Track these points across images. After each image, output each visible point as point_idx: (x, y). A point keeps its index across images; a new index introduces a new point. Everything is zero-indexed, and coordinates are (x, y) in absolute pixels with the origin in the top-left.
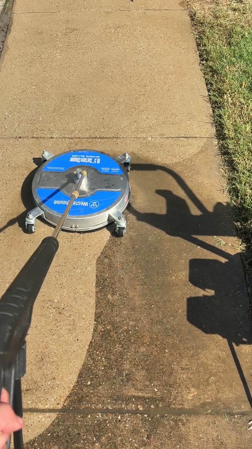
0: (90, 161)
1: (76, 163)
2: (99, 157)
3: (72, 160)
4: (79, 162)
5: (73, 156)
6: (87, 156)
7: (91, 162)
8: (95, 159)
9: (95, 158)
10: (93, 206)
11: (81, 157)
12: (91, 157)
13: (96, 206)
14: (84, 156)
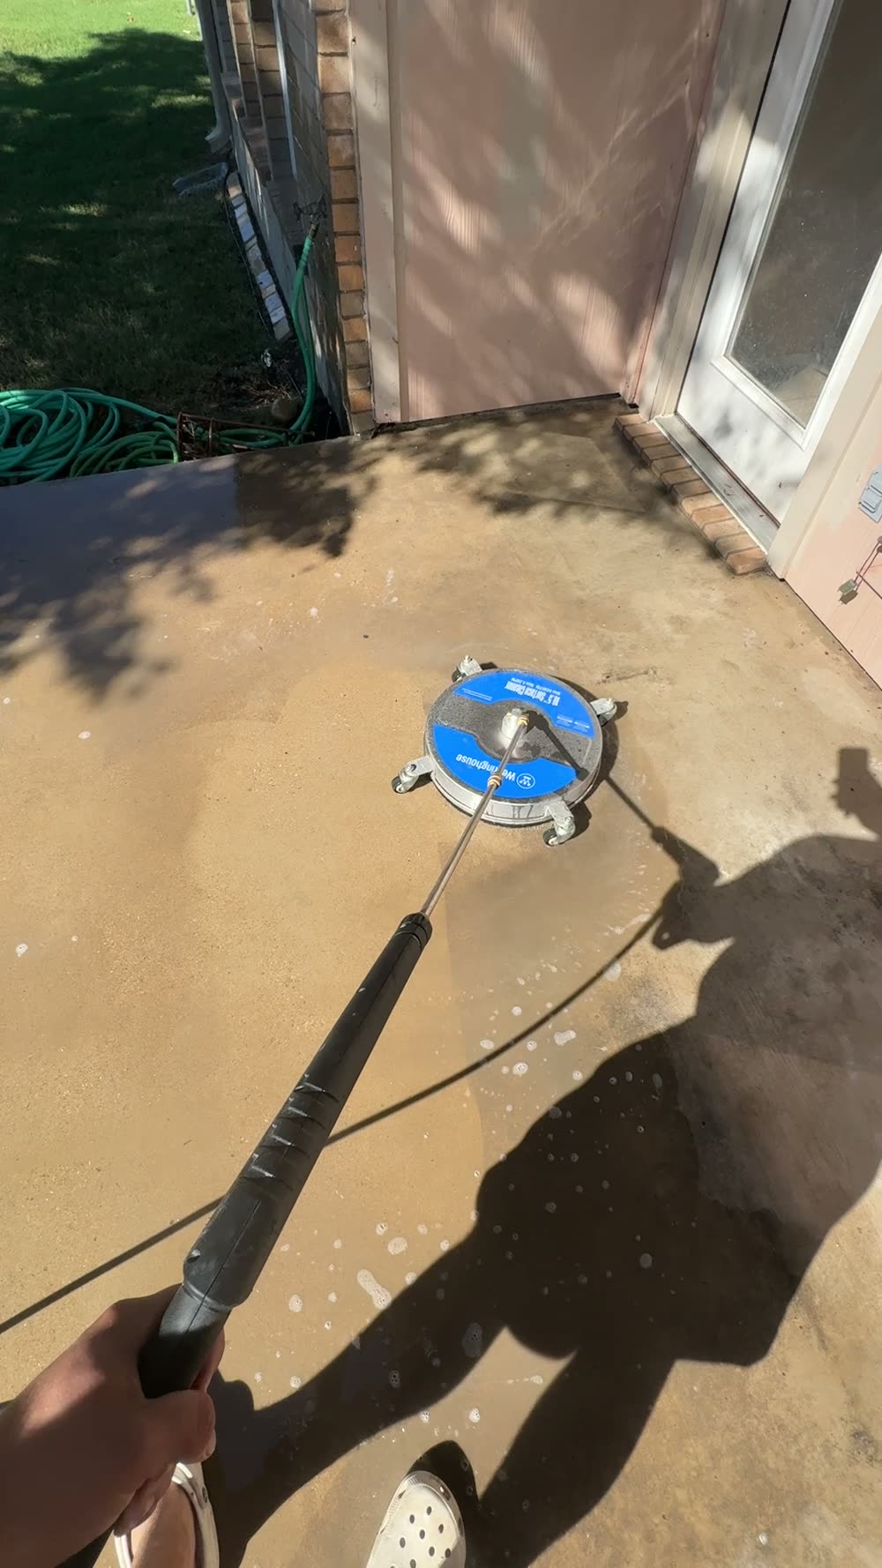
0: (541, 696)
1: (515, 694)
2: (559, 693)
3: (510, 686)
4: (521, 693)
5: (513, 679)
6: (538, 687)
7: (541, 700)
8: (551, 696)
9: (552, 693)
10: (522, 784)
11: (527, 686)
12: (545, 689)
13: (529, 785)
14: (532, 685)
